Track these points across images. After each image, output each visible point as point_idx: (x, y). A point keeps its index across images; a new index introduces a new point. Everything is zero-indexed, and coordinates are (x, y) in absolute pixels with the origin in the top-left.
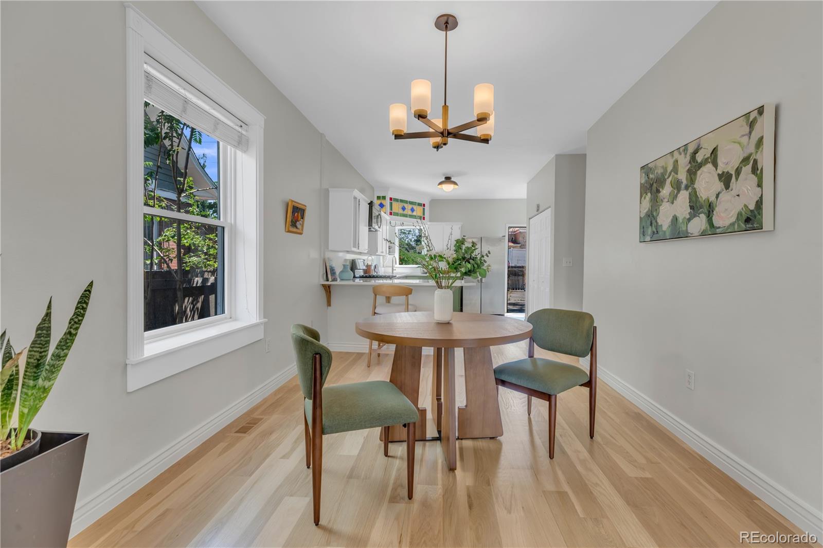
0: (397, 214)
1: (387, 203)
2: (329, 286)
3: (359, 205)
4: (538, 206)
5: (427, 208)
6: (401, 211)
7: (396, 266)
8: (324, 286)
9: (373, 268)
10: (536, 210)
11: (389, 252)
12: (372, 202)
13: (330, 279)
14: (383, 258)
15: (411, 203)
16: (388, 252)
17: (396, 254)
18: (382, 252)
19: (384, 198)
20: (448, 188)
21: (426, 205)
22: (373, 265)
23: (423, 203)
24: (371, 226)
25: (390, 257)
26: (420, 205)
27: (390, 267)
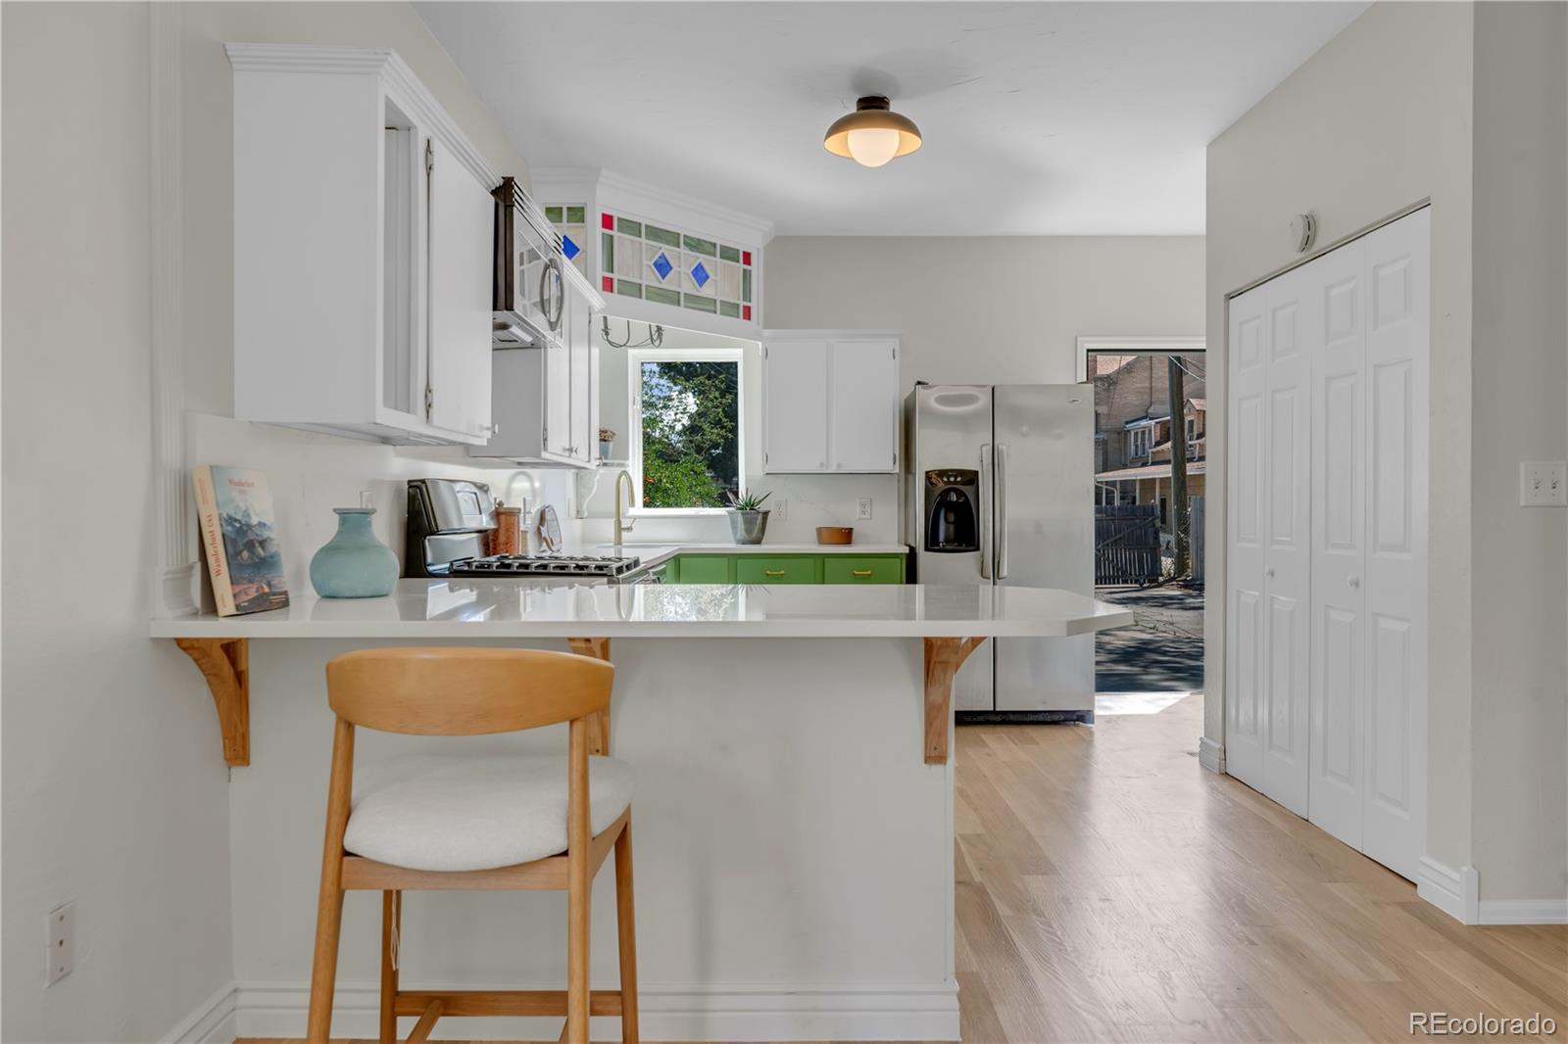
0: (634, 290)
1: (591, 236)
2: (231, 649)
3: (430, 168)
4: (1310, 224)
5: (756, 267)
6: (650, 278)
7: (632, 512)
8: (187, 646)
9: (527, 523)
10: (1299, 239)
11: (604, 453)
12: (508, 183)
13: (226, 600)
14: (578, 478)
15: (695, 245)
16: (596, 452)
17: (630, 462)
18: (570, 450)
19: (577, 214)
20: (875, 145)
21: (753, 259)
22: (535, 510)
23: (742, 249)
24: (509, 307)
25: (602, 479)
26: (728, 254)
27: (606, 516)
